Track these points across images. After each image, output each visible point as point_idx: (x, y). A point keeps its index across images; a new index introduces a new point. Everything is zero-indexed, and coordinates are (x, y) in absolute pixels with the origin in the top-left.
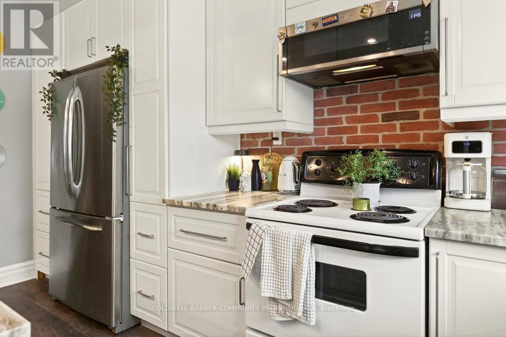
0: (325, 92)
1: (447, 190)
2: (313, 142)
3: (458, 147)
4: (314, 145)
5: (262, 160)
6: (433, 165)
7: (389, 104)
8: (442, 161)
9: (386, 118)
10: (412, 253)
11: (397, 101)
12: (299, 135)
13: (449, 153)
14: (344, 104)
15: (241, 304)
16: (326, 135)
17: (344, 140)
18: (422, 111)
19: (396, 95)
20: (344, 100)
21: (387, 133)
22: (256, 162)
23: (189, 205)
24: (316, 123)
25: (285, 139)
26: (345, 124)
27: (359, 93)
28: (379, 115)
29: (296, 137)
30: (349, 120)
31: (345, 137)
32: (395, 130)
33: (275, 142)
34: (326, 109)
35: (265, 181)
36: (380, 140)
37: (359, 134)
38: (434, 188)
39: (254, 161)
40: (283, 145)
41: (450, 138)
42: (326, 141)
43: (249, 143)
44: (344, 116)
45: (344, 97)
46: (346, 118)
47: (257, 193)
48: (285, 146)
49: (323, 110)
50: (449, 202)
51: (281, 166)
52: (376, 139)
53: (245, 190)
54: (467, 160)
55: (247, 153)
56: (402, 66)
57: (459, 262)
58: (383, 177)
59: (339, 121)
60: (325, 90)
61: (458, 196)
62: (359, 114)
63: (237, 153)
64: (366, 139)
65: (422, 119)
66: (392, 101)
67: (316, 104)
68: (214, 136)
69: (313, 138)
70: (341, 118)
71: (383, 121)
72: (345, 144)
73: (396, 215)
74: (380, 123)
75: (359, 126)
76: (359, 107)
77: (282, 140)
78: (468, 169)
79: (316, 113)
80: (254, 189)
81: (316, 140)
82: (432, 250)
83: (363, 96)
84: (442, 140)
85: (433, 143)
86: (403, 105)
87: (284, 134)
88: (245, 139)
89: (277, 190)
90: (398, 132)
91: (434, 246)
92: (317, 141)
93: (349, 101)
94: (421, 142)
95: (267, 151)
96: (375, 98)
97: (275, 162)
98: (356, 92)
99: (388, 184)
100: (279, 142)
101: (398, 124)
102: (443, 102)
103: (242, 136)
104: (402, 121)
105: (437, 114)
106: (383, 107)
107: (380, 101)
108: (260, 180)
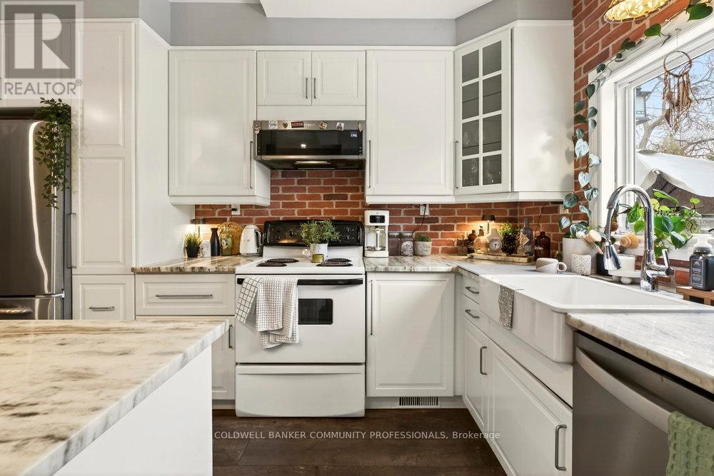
0: (280, 174)
1: (366, 246)
2: (269, 213)
3: (373, 219)
4: (270, 216)
5: (221, 228)
6: (358, 230)
7: (328, 187)
8: (363, 227)
9: (326, 197)
10: (358, 282)
11: (334, 186)
12: (257, 206)
13: (368, 223)
14: (296, 185)
15: (230, 347)
16: (281, 208)
17: (296, 212)
18: (349, 194)
19: (333, 182)
20: (296, 181)
21: (327, 208)
22: (214, 231)
23: (169, 271)
24: (272, 198)
25: (244, 210)
26: (296, 200)
27: (307, 178)
28: (322, 195)
29: (254, 209)
30: (299, 197)
31: (296, 210)
32: (332, 206)
33: (233, 213)
34: (280, 188)
35: (225, 247)
36: (322, 213)
37: (307, 208)
38: (359, 245)
39: (212, 229)
40: (241, 215)
41: (369, 213)
42: (281, 213)
43: (204, 213)
44: (295, 194)
45: (296, 180)
46: (298, 195)
47: (217, 258)
48: (243, 216)
49: (278, 188)
50: (368, 254)
51: (243, 234)
52: (319, 212)
53: (205, 256)
54: (377, 227)
55: (205, 221)
56: (340, 165)
57: (382, 284)
58: (330, 239)
59: (291, 197)
60: (280, 172)
61: (373, 249)
62: (307, 193)
63: (194, 222)
64: (313, 212)
65: (349, 200)
66: (330, 186)
67: (272, 182)
68: (176, 206)
69: (269, 210)
70: (293, 195)
71: (324, 200)
72: (297, 216)
73: (345, 262)
74: (322, 200)
75: (307, 202)
76: (307, 188)
77: (241, 211)
78: (378, 232)
79: (273, 190)
80: (213, 254)
81: (272, 211)
82: (369, 279)
83: (310, 180)
84: (364, 214)
85: (356, 216)
86: (337, 189)
87: (242, 206)
88: (201, 209)
89: (239, 254)
90: (334, 207)
91: (370, 277)
92: (273, 213)
93: (299, 182)
94: (349, 215)
95: (225, 220)
96: (319, 182)
97: (234, 230)
98: (305, 176)
99: (333, 244)
100: (238, 213)
101: (334, 202)
102: (368, 191)
103: (197, 206)
104: (336, 201)
105: (363, 197)
106: (324, 189)
107: (322, 185)
108: (220, 247)
